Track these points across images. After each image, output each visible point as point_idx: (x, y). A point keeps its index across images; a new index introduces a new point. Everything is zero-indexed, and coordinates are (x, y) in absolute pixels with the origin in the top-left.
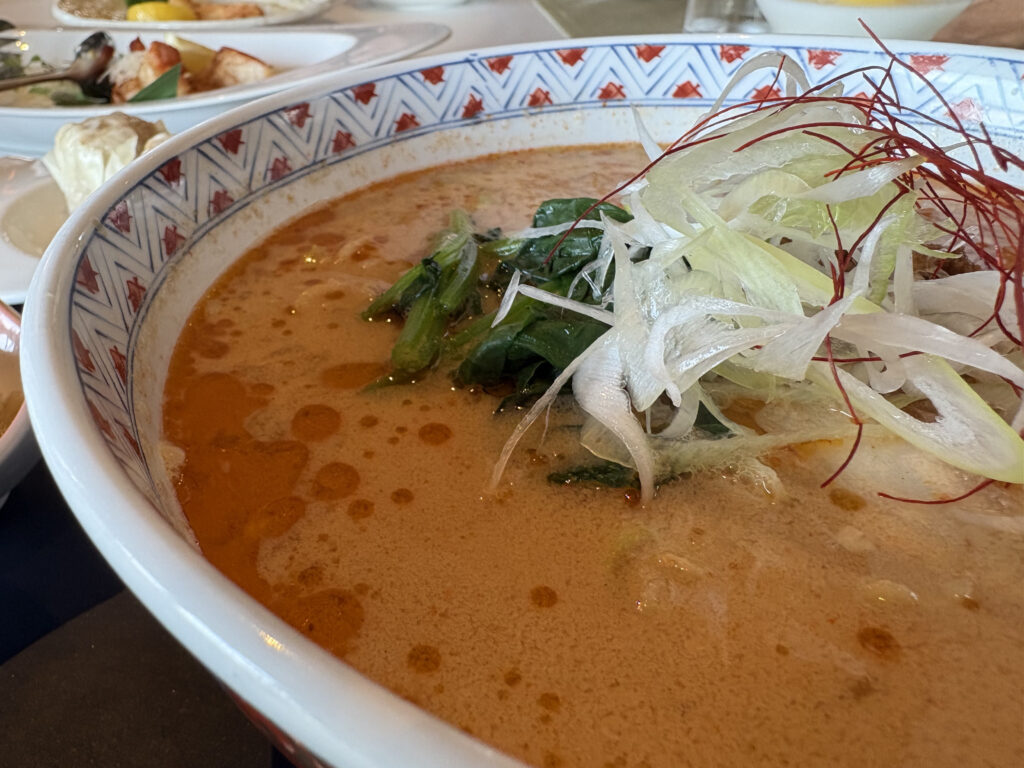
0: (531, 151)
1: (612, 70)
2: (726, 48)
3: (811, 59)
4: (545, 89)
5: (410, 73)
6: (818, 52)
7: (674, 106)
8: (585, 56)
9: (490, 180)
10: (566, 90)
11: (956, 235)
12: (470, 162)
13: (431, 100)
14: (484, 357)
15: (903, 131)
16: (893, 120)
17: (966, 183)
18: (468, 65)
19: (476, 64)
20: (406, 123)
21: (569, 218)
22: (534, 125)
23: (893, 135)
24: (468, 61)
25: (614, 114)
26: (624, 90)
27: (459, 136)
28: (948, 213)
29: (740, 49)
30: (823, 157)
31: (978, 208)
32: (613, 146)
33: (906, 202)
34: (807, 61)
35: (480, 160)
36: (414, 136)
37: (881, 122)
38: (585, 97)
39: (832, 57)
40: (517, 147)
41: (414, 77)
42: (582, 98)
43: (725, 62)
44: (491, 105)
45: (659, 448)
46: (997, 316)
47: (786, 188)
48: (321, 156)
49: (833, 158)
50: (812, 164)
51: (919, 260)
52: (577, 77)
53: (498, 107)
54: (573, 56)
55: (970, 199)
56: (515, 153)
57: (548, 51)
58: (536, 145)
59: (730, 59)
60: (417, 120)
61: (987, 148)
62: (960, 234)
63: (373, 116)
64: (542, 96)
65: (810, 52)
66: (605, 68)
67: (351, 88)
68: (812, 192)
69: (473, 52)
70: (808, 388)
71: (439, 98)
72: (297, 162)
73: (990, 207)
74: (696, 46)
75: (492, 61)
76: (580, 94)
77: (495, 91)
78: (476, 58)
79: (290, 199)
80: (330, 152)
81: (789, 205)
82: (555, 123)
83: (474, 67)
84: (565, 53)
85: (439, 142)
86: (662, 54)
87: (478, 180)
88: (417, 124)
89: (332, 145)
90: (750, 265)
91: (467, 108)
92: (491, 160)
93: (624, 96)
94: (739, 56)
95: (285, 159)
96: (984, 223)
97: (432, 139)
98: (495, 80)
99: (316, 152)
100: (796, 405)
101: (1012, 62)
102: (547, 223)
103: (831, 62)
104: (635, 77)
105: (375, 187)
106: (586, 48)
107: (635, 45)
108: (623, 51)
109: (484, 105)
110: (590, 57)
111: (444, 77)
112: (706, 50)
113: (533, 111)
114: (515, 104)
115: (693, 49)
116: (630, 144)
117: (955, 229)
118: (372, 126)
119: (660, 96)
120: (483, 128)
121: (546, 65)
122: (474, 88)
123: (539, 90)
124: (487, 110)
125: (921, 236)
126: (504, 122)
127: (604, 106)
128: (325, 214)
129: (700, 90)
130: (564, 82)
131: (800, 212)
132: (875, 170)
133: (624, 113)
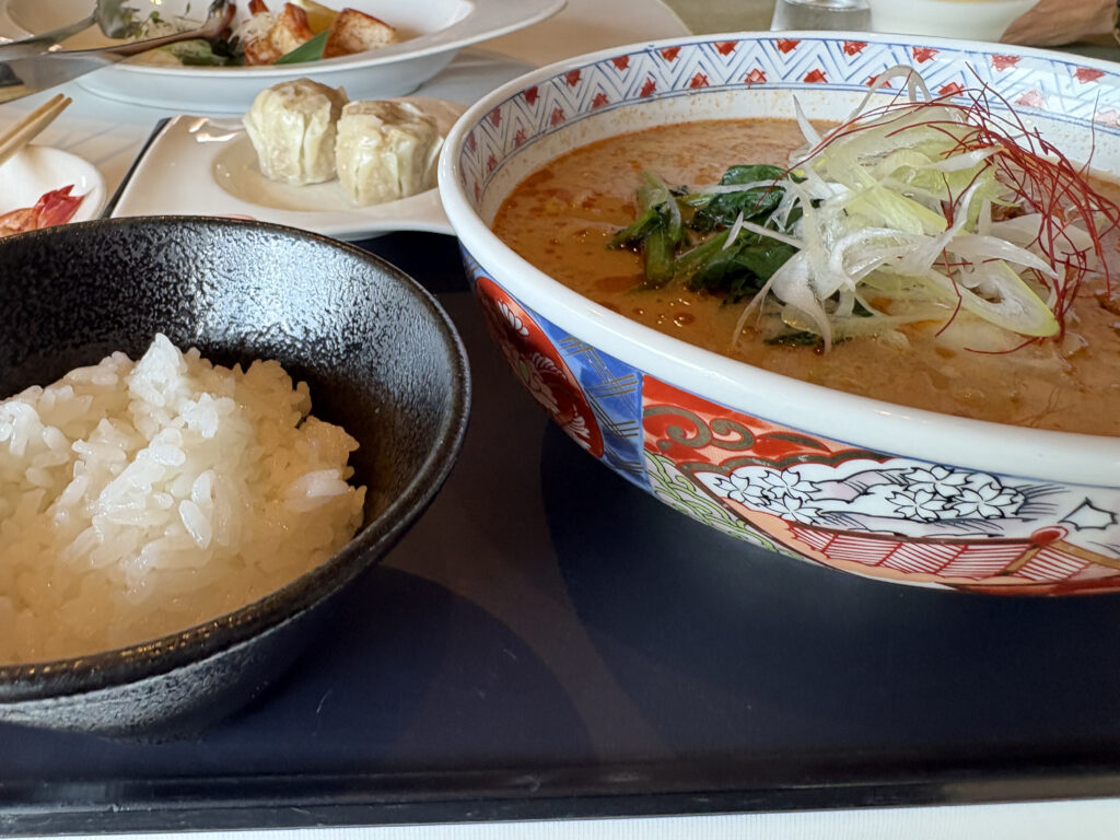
0: (689, 124)
1: (757, 59)
2: (849, 44)
3: (915, 54)
4: (704, 73)
5: (605, 61)
6: (921, 49)
7: (804, 89)
8: (736, 48)
9: (663, 148)
10: (720, 75)
11: (1018, 192)
12: (643, 132)
13: (618, 82)
14: (710, 271)
15: (990, 127)
16: (983, 119)
17: (1026, 161)
18: (646, 55)
19: (653, 54)
20: (600, 101)
21: (752, 179)
22: (693, 103)
23: (982, 129)
24: (647, 51)
25: (756, 95)
26: (765, 76)
27: (636, 111)
28: (1014, 179)
29: (860, 45)
30: (939, 142)
31: (1031, 175)
32: (753, 120)
33: (990, 172)
34: (912, 56)
35: (651, 130)
36: (604, 111)
37: (974, 120)
38: (734, 81)
39: (931, 54)
40: (679, 120)
41: (607, 65)
42: (732, 82)
43: (847, 55)
44: (662, 87)
45: (834, 322)
46: (1039, 238)
47: (914, 161)
48: (543, 129)
49: (945, 143)
50: (931, 147)
51: (994, 208)
52: (729, 64)
53: (667, 89)
54: (727, 48)
55: (1028, 170)
56: (677, 126)
57: (708, 43)
58: (693, 119)
59: (852, 52)
60: (608, 98)
61: (1037, 140)
62: (1021, 193)
63: (578, 96)
64: (701, 80)
65: (914, 49)
66: (751, 57)
67: (564, 74)
68: (934, 166)
69: (651, 43)
70: (921, 289)
71: (624, 81)
72: (529, 133)
73: (1038, 175)
74: (824, 41)
75: (665, 51)
76: (730, 78)
77: (665, 74)
78: (652, 49)
79: (525, 161)
80: (549, 125)
81: (917, 172)
82: (710, 101)
83: (651, 56)
84: (721, 45)
85: (621, 116)
86: (797, 47)
87: (651, 146)
88: (607, 102)
89: (550, 119)
90: (893, 210)
91: (643, 89)
92: (659, 130)
93: (765, 80)
94: (858, 50)
95: (523, 130)
96: (1035, 186)
97: (617, 113)
98: (666, 66)
99: (540, 125)
100: (911, 301)
101: (1067, 64)
102: (733, 183)
103: (930, 57)
104: (776, 65)
105: (576, 152)
106: (737, 41)
107: (776, 39)
108: (766, 44)
109: (656, 87)
110: (741, 48)
111: (629, 64)
112: (833, 45)
113: (693, 91)
114: (680, 86)
115: (823, 43)
116: (767, 119)
117: (1018, 188)
118: (576, 103)
119: (793, 80)
120: (654, 105)
121: (706, 55)
122: (650, 73)
123: (699, 74)
124: (659, 91)
125: (998, 192)
126: (670, 100)
127: (749, 88)
128: (544, 174)
129: (826, 77)
130: (719, 69)
131: (923, 177)
132: (974, 153)
133: (764, 94)
